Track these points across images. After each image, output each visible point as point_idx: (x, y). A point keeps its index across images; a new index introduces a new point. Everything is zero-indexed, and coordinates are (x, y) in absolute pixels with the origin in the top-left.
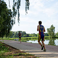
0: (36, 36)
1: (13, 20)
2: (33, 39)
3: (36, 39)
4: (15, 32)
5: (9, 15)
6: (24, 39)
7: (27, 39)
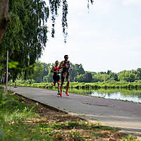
0: (116, 79)
1: (46, 27)
2: (106, 87)
3: (114, 87)
4: (49, 65)
5: (35, 11)
6: (77, 88)
7: (87, 87)
